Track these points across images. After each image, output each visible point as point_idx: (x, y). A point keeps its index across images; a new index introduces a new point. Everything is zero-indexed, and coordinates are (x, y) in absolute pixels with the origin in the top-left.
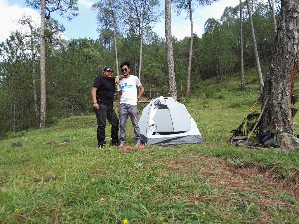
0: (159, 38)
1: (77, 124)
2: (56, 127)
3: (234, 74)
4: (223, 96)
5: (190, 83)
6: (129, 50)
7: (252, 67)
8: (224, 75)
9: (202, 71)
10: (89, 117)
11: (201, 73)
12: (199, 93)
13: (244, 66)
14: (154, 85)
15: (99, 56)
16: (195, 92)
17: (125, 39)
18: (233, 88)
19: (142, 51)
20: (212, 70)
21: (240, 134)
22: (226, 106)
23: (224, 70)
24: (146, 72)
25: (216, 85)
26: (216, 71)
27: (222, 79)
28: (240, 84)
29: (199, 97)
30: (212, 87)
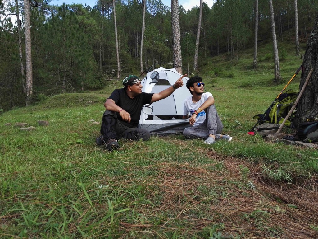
0: (164, 6)
1: (67, 102)
2: (42, 106)
3: (246, 51)
4: (233, 75)
5: (198, 59)
6: (130, 20)
7: (266, 42)
8: (235, 52)
9: (211, 46)
10: (81, 95)
11: (210, 48)
12: (207, 70)
13: (258, 41)
14: (158, 61)
15: (95, 25)
16: (203, 70)
17: (125, 6)
18: (244, 66)
19: (145, 21)
20: (222, 45)
21: (267, 121)
22: (236, 86)
23: (235, 45)
24: (149, 46)
25: (225, 63)
26: (226, 47)
27: (233, 56)
28: (251, 61)
29: (207, 75)
30: (221, 64)
